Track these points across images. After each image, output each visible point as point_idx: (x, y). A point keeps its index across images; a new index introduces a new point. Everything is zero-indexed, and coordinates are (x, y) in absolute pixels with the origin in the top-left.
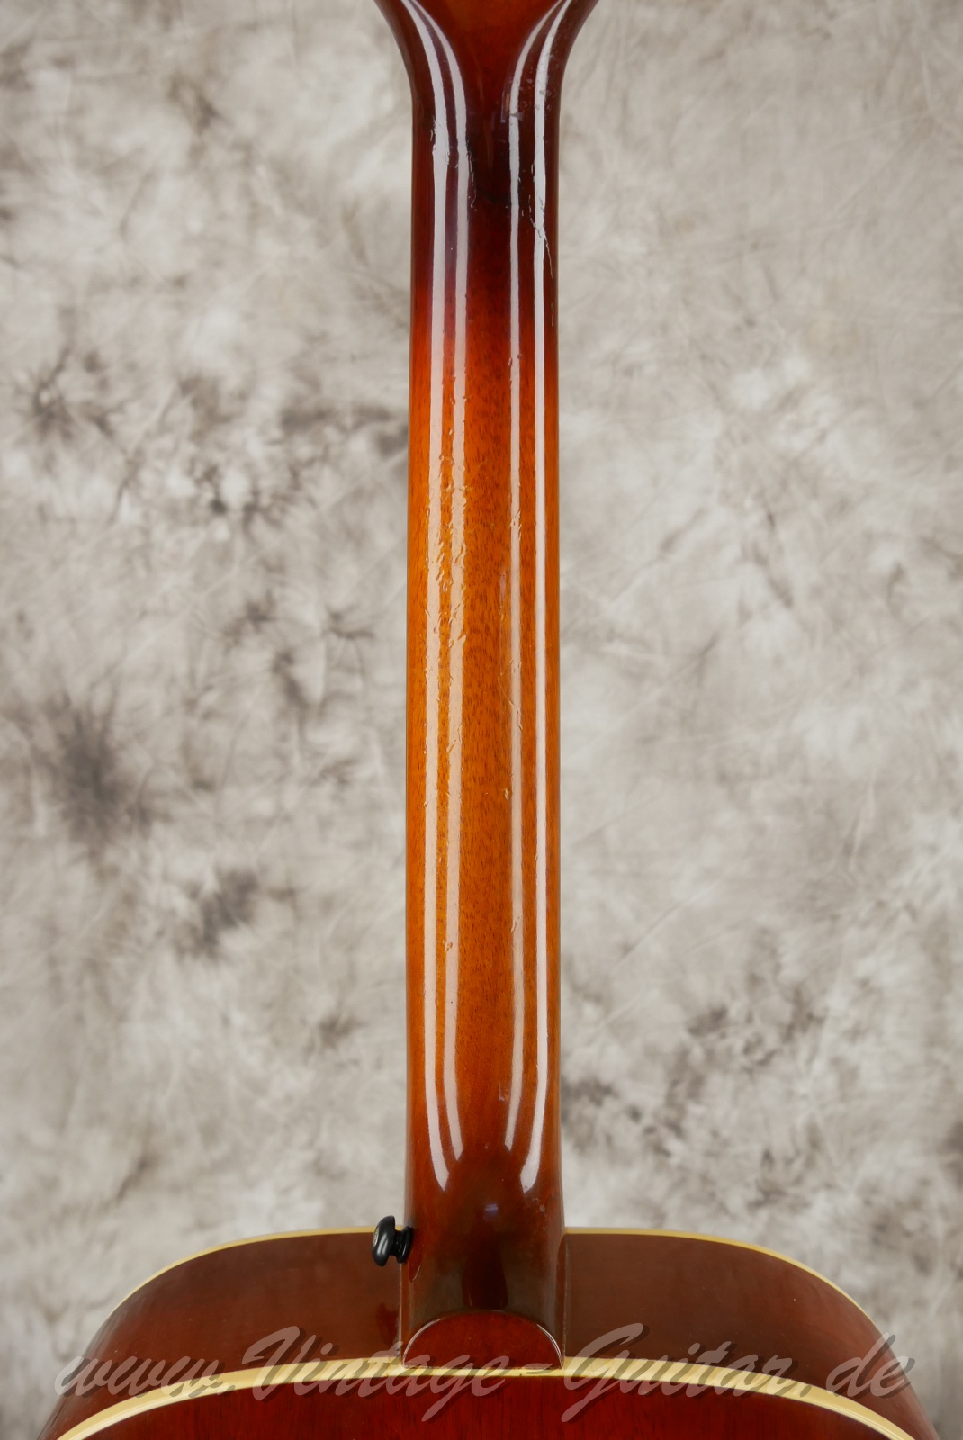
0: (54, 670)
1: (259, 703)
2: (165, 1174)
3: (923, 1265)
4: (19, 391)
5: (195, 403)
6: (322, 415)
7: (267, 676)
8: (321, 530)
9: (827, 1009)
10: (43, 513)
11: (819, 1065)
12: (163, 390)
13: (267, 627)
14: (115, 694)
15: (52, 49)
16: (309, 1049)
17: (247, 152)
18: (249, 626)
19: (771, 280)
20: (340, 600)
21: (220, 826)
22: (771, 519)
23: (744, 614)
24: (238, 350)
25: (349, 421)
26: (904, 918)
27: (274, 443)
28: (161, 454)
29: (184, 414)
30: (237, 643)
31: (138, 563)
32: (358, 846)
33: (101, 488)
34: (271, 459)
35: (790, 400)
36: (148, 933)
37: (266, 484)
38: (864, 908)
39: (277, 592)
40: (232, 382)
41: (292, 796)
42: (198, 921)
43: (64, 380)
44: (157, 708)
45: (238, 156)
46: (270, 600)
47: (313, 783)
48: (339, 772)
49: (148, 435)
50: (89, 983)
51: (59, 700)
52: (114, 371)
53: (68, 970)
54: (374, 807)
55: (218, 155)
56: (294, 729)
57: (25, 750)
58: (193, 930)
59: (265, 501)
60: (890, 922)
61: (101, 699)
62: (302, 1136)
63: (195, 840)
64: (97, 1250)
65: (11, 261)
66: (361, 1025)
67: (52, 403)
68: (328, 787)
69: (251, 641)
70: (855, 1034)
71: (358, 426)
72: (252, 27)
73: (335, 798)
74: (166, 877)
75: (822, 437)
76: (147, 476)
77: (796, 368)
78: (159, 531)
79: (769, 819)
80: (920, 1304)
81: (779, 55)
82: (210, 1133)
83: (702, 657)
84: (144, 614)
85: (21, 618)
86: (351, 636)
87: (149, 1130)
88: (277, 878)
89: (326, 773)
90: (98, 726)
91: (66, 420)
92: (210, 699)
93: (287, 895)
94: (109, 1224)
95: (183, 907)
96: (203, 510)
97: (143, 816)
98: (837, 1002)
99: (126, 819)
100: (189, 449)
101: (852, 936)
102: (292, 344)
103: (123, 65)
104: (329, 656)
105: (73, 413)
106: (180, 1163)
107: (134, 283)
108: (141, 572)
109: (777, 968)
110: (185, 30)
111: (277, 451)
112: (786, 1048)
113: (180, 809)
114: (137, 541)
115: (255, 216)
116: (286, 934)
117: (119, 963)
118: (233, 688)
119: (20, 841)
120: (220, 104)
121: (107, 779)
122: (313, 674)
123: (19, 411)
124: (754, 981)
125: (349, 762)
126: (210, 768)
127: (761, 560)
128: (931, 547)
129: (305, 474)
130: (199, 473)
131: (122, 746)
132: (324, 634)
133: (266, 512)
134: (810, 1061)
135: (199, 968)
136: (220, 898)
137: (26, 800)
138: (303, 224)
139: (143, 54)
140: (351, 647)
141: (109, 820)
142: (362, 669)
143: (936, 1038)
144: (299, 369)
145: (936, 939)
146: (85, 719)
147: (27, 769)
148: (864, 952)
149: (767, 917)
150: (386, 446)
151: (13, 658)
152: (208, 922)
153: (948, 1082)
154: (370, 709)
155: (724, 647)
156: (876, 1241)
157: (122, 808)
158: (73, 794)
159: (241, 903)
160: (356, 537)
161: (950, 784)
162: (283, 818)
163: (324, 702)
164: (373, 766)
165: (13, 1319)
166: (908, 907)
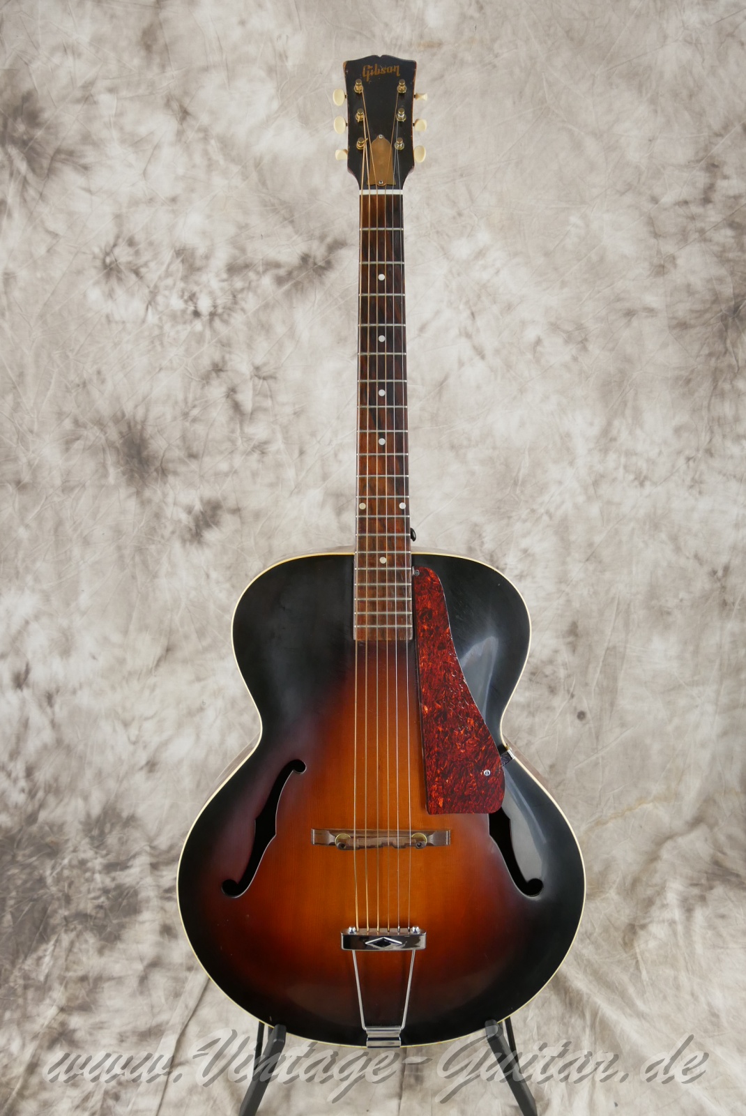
0: (116, 399)
1: (220, 414)
2: (179, 655)
3: (553, 690)
4: (95, 257)
5: (183, 261)
6: (247, 266)
7: (224, 399)
8: (248, 324)
10: (109, 319)
12: (167, 255)
13: (222, 374)
14: (147, 410)
15: (107, 83)
17: (205, 133)
18: (214, 374)
19: (470, 192)
20: (259, 360)
21: (202, 477)
22: (473, 314)
23: (461, 364)
24: (204, 233)
25: (261, 269)
26: (545, 518)
27: (223, 281)
28: (166, 288)
29: (178, 267)
30: (207, 383)
31: (157, 343)
32: (272, 485)
33: (137, 305)
34: (222, 289)
35: (480, 254)
36: (167, 533)
37: (220, 302)
38: (524, 513)
39: (227, 356)
40: (201, 251)
41: (238, 461)
42: (192, 526)
43: (117, 251)
44: (169, 417)
45: (201, 135)
46: (224, 361)
47: (248, 454)
48: (261, 448)
49: (160, 278)
50: (137, 559)
51: (119, 414)
52: (142, 246)
53: (127, 552)
54: (279, 465)
55: (191, 135)
56: (238, 427)
57: (103, 440)
58: (190, 530)
59: (220, 310)
60: (538, 520)
61: (140, 413)
63: (190, 485)
64: (147, 692)
65: (89, 191)
67: (111, 263)
68: (256, 456)
69: (215, 382)
70: (521, 576)
71: (265, 271)
72: (206, 69)
73: (259, 461)
75: (497, 272)
76: (160, 299)
77: (484, 237)
78: (167, 327)
79: (477, 468)
80: (551, 708)
81: (471, 76)
82: (201, 633)
83: (441, 386)
84: (161, 369)
85: (99, 372)
86: (264, 379)
87: (171, 632)
88: (231, 503)
89: (254, 448)
90: (139, 427)
91: (119, 271)
92: (195, 412)
93: (236, 511)
94: (152, 680)
95: (184, 518)
96: (189, 315)
97: (163, 472)
98: (511, 560)
99: (155, 474)
100: (181, 285)
101: (518, 527)
102: (231, 230)
103: (141, 91)
104: (254, 390)
105: (122, 267)
106: (187, 649)
107: (151, 201)
108: (159, 348)
109: (482, 544)
110: (172, 72)
111: (225, 284)
113: (182, 469)
114: (156, 332)
115: (211, 165)
116: (236, 531)
117: (153, 548)
118: (206, 406)
119: (102, 486)
120: (190, 109)
121: (145, 454)
122: (246, 398)
123: (95, 267)
125: (266, 443)
126: (196, 447)
127: (468, 336)
128: (555, 327)
129: (239, 296)
130: (186, 297)
131: (152, 437)
132: (251, 378)
133: (220, 316)
135: (193, 549)
136: (203, 513)
137: (104, 466)
138: (235, 169)
139: (152, 84)
140: (265, 384)
141: (146, 475)
142: (271, 395)
143: (562, 579)
144: (235, 243)
145: (562, 529)
146: (132, 424)
147: (104, 450)
148: (526, 534)
149: (477, 518)
150: (280, 281)
151: (95, 393)
152: (197, 526)
153: (569, 601)
154: (276, 415)
155: (451, 381)
156: (530, 680)
157: (153, 468)
158: (127, 462)
159: (214, 516)
160: (266, 328)
161: (568, 449)
162: (233, 472)
163: (252, 414)
164: (278, 445)
165: (106, 727)
166: (548, 512)
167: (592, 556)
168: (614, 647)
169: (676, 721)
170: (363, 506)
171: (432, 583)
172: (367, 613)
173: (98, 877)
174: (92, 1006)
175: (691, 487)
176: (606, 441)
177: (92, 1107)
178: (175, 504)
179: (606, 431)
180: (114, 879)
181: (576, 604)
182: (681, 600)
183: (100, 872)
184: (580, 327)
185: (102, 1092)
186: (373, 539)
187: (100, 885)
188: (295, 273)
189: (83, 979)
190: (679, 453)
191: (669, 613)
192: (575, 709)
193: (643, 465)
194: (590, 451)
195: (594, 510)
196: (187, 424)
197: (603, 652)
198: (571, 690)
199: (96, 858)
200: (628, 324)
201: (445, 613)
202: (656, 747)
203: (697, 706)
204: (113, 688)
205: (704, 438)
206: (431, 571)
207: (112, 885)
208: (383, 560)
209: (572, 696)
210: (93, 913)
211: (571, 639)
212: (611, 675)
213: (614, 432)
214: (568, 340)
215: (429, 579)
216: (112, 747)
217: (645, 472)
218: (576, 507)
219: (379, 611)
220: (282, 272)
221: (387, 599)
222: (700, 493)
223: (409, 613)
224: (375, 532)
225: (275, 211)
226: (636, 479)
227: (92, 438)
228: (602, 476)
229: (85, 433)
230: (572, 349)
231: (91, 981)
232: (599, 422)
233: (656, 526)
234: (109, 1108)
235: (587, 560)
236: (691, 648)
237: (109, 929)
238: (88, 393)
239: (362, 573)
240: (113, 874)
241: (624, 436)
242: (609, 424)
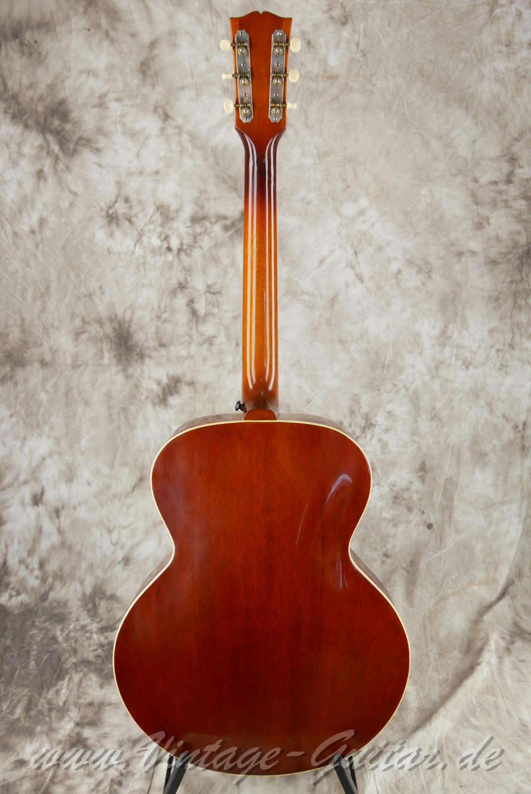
0: (112, 305)
1: (182, 317)
3: (409, 509)
4: (101, 210)
5: (161, 214)
6: (204, 218)
7: (185, 307)
8: (204, 257)
9: (377, 422)
10: (109, 251)
11: (374, 441)
12: (151, 209)
13: (185, 290)
14: (133, 314)
15: (116, 95)
17: (180, 129)
18: (179, 290)
19: (355, 173)
20: (210, 281)
21: (168, 360)
22: (356, 253)
23: (347, 286)
24: (176, 196)
25: (214, 220)
26: (403, 390)
27: (188, 227)
28: (149, 231)
29: (158, 217)
30: (175, 296)
31: (141, 268)
32: (216, 366)
33: (129, 242)
34: (187, 233)
35: (362, 213)
36: (143, 398)
37: (185, 241)
38: (389, 386)
39: (189, 278)
40: (174, 207)
41: (193, 349)
42: (161, 393)
43: (117, 206)
44: (147, 319)
45: (177, 131)
46: (186, 281)
47: (201, 345)
48: (210, 341)
49: (145, 224)
50: (122, 416)
51: (113, 316)
52: (134, 203)
53: (115, 411)
54: (222, 353)
55: (170, 131)
56: (194, 326)
57: (101, 334)
58: (159, 396)
59: (185, 247)
60: (398, 391)
61: (128, 315)
63: (160, 365)
64: (125, 509)
65: (100, 166)
67: (112, 214)
68: (206, 346)
69: (180, 295)
70: (387, 430)
71: (217, 222)
72: (182, 88)
73: (208, 350)
75: (373, 225)
76: (145, 238)
77: (364, 202)
78: (149, 257)
79: (357, 356)
80: (408, 522)
81: (357, 98)
83: (333, 300)
84: (143, 286)
85: (101, 287)
86: (214, 294)
87: (143, 467)
88: (188, 378)
89: (205, 341)
90: (127, 325)
91: (118, 219)
92: (165, 315)
93: (192, 384)
94: (129, 501)
95: (155, 388)
96: (164, 250)
97: (142, 356)
98: (380, 419)
99: (136, 357)
100: (159, 229)
101: (385, 396)
102: (195, 194)
103: (138, 101)
104: (207, 301)
105: (120, 217)
107: (141, 173)
108: (142, 272)
109: (360, 408)
110: (159, 89)
111: (189, 230)
112: (363, 435)
113: (155, 354)
114: (141, 261)
115: (182, 151)
116: (191, 398)
117: (133, 408)
118: (173, 311)
119: (99, 365)
120: (170, 114)
121: (130, 343)
122: (201, 307)
123: (102, 216)
124: (352, 412)
125: (213, 337)
126: (165, 340)
127: (353, 267)
128: (410, 262)
129: (199, 238)
130: (162, 238)
131: (135, 332)
132: (205, 293)
133: (185, 251)
134: (371, 439)
135: (160, 410)
136: (168, 385)
137: (101, 351)
138: (199, 153)
139: (145, 97)
140: (214, 297)
141: (130, 358)
142: (218, 305)
143: (415, 433)
144: (197, 203)
145: (414, 398)
146: (122, 322)
147: (102, 340)
148: (390, 401)
149: (356, 390)
150: (226, 228)
151: (98, 301)
152: (164, 394)
153: (419, 448)
154: (220, 319)
155: (340, 297)
156: (394, 502)
157: (135, 353)
158: (118, 349)
159: (175, 387)
160: (216, 260)
161: (418, 344)
162: (190, 357)
163: (204, 317)
164: (222, 339)
165: (96, 533)
166: (405, 387)
167: (435, 416)
168: (451, 478)
169: (492, 529)
173: (95, 636)
174: (98, 722)
175: (500, 369)
176: (444, 338)
177: (103, 790)
178: (149, 378)
179: (444, 332)
180: (106, 638)
181: (424, 450)
182: (495, 446)
183: (96, 633)
184: (427, 263)
185: (109, 780)
187: (97, 642)
188: (237, 223)
189: (91, 704)
190: (492, 346)
191: (486, 455)
192: (425, 521)
193: (468, 354)
194: (433, 345)
195: (436, 385)
196: (160, 323)
197: (443, 482)
198: (422, 509)
199: (93, 624)
200: (459, 261)
202: (479, 547)
203: (507, 518)
204: (102, 505)
205: (509, 336)
207: (106, 642)
209: (423, 513)
210: (94, 660)
211: (421, 473)
212: (448, 496)
213: (449, 333)
214: (419, 271)
216: (100, 547)
217: (469, 360)
218: (424, 383)
220: (228, 222)
222: (506, 373)
225: (225, 182)
226: (463, 364)
227: (94, 332)
228: (441, 363)
229: (89, 328)
230: (422, 277)
231: (96, 706)
232: (439, 326)
233: (477, 396)
234: (115, 791)
235: (432, 419)
236: (502, 478)
237: (106, 671)
238: (93, 301)
240: (106, 634)
241: (455, 335)
242: (446, 327)
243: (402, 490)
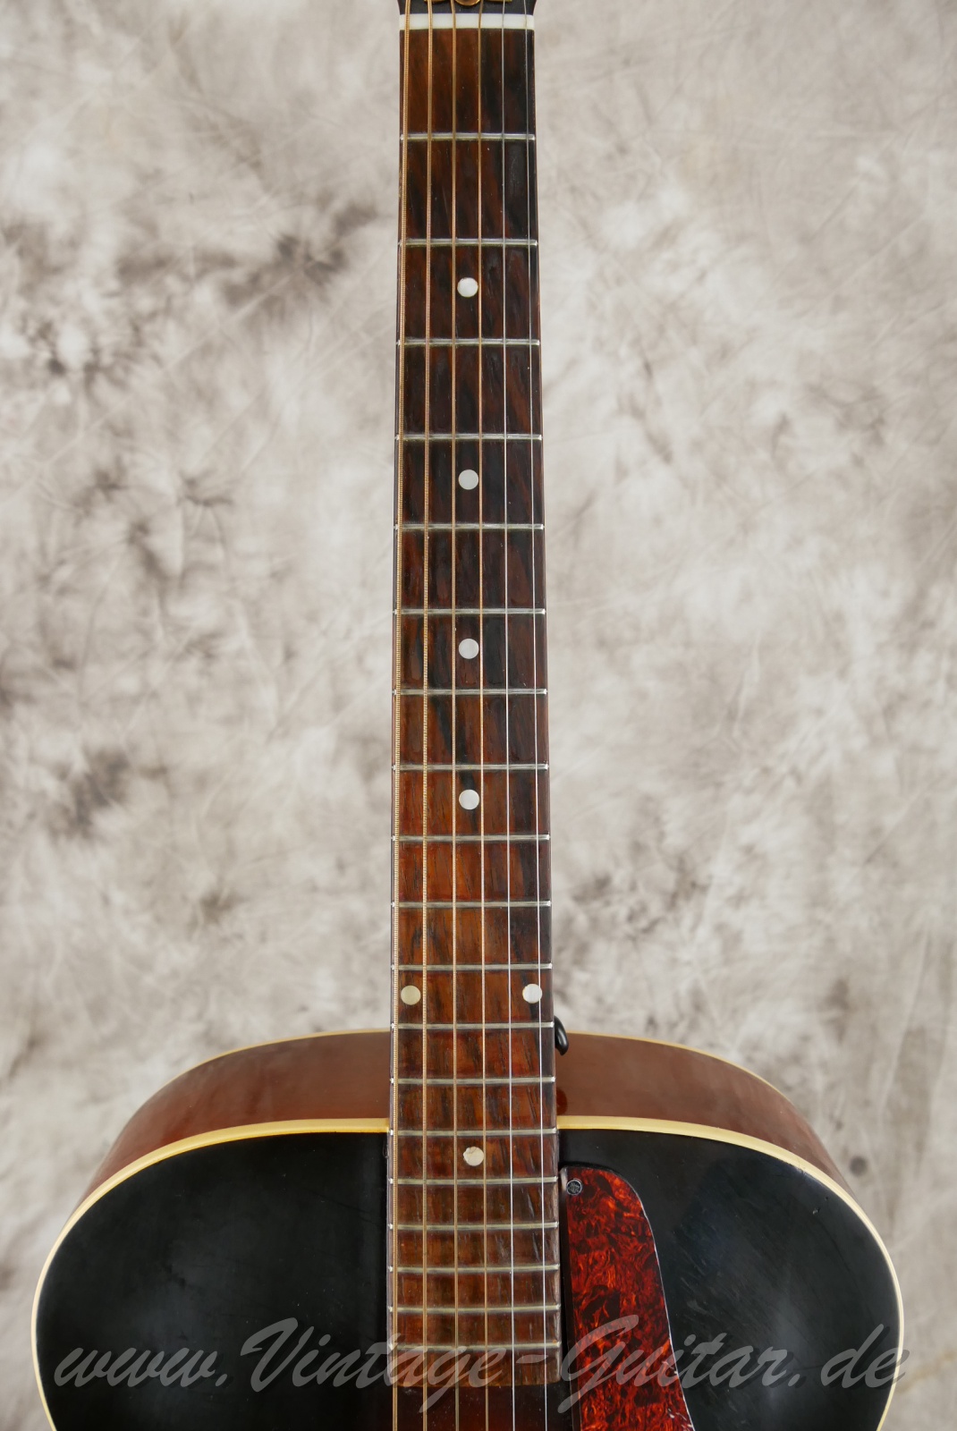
1: (116, 576)
2: (55, 1051)
5: (21, 253)
6: (162, 263)
7: (123, 548)
8: (169, 389)
9: (710, 877)
11: (703, 932)
13: (118, 495)
16: (193, 924)
18: (100, 495)
19: (644, 101)
20: (194, 465)
21: (84, 706)
22: (648, 368)
23: (621, 472)
24: (64, 192)
25: (191, 269)
26: (790, 783)
27: (112, 295)
29: (10, 265)
30: (88, 514)
32: (229, 721)
34: (109, 313)
35: (666, 236)
36: (19, 816)
37: (106, 341)
38: (749, 775)
39: (127, 458)
40: (60, 228)
41: (158, 672)
42: (70, 802)
44: (8, 585)
46: (119, 466)
47: (178, 658)
48: (205, 646)
54: (243, 681)
56: (155, 602)
58: (66, 811)
59: (106, 359)
60: (775, 788)
62: (190, 1010)
63: (63, 722)
66: (242, 900)
68: (194, 663)
69: (103, 511)
70: (739, 900)
71: (201, 274)
73: (202, 673)
74: (33, 759)
75: (702, 277)
77: (673, 200)
79: (652, 685)
82: (98, 1010)
83: (579, 517)
86: (207, 503)
87: (36, 1009)
88: (147, 756)
89: (190, 648)
92: (64, 574)
93: (159, 773)
94: (2, 1102)
95: (51, 786)
96: (40, 372)
98: (721, 870)
100: (19, 304)
101: (736, 803)
102: (125, 183)
104: (187, 526)
106: (70, 1040)
109: (662, 836)
111: (115, 303)
112: (670, 917)
113: (42, 690)
115: (71, 36)
116: (160, 812)
118: (87, 561)
122: (171, 545)
124: (637, 849)
125: (214, 635)
126: (68, 647)
127: (638, 413)
128: (817, 395)
129: (148, 328)
130: (31, 331)
132: (180, 501)
133: (108, 371)
134: (694, 928)
135: (73, 848)
136: (91, 778)
138: (126, 45)
140: (209, 514)
142: (222, 537)
143: (819, 898)
144: (133, 211)
145: (820, 802)
148: (749, 819)
149: (650, 784)
150: (233, 296)
152: (80, 803)
153: (830, 942)
154: (233, 579)
155: (600, 507)
159: (112, 782)
160: (207, 397)
161: (837, 645)
162: (149, 695)
163: (185, 574)
164: (240, 639)
166: (793, 772)
167: (879, 853)
168: (922, 1031)
170: (412, 995)
171: (619, 1215)
172: (425, 1310)
176: (913, 628)
179: (913, 609)
181: (845, 946)
184: (870, 395)
186: (442, 1094)
188: (266, 279)
192: (845, 1152)
194: (880, 648)
195: (885, 764)
197: (900, 1040)
198: (837, 1113)
201: (658, 1301)
206: (617, 1181)
208: (474, 1157)
209: (839, 1126)
211: (834, 1013)
213: (930, 610)
214: (846, 421)
215: (611, 1205)
218: (850, 759)
219: (462, 1303)
220: (238, 276)
221: (485, 1269)
223: (550, 1307)
224: (449, 1074)
225: (219, 141)
228: (903, 697)
230: (854, 440)
232: (901, 591)
235: (869, 861)
239: (409, 1194)
241: (950, 616)
242: (922, 594)
243: (779, 1060)
